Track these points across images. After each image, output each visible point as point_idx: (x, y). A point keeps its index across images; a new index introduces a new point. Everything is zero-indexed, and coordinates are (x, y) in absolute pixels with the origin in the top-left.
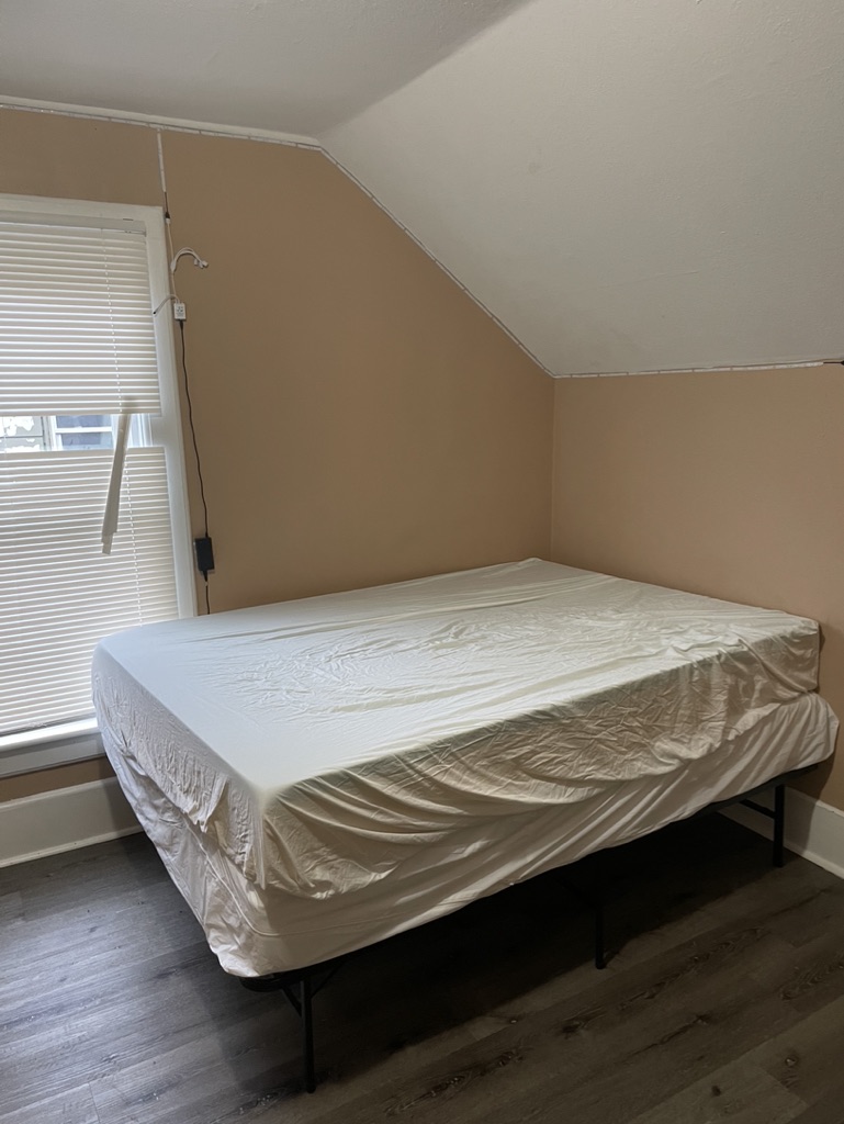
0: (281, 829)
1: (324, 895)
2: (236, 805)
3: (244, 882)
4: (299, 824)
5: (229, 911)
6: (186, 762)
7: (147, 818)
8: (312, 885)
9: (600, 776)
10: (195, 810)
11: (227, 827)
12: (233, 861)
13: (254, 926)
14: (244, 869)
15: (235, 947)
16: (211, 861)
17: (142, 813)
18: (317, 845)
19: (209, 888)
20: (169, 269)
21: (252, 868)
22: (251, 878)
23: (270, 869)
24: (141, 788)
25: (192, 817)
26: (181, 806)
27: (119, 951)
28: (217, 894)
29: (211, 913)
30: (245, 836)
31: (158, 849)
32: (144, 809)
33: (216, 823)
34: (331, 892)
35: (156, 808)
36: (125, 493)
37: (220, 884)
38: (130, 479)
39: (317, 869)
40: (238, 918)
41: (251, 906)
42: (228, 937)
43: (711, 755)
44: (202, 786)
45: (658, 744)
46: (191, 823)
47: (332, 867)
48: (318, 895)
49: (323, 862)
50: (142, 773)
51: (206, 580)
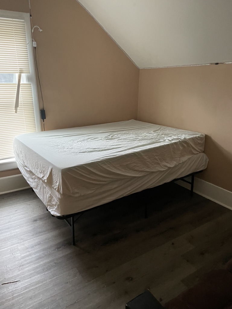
0: (66, 179)
2: (54, 174)
3: (56, 193)
4: (71, 178)
5: (53, 201)
6: (40, 165)
7: (30, 182)
8: (74, 193)
9: (147, 170)
10: (43, 177)
11: (52, 180)
12: (54, 188)
13: (59, 203)
14: (57, 190)
15: (55, 209)
16: (48, 189)
17: (29, 181)
18: (76, 183)
19: (48, 196)
20: (32, 31)
21: (59, 189)
22: (59, 191)
23: (63, 189)
24: (28, 174)
25: (42, 179)
26: (40, 176)
27: (23, 215)
28: (50, 197)
29: (48, 202)
30: (57, 181)
31: (33, 189)
32: (29, 179)
34: (79, 195)
35: (32, 178)
36: (21, 96)
37: (50, 194)
38: (22, 92)
40: (55, 202)
41: (58, 198)
42: (52, 207)
43: (175, 166)
44: (45, 170)
45: (163, 163)
46: (42, 180)
47: (79, 189)
48: (76, 195)
49: (77, 188)
50: (29, 170)
51: (44, 122)
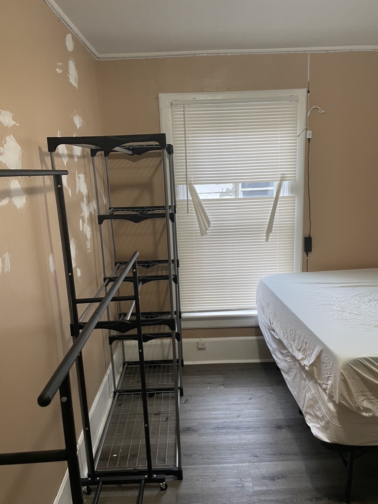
0: (349, 378)
1: (367, 415)
2: (325, 361)
3: (326, 398)
4: (358, 378)
5: (317, 409)
6: (300, 337)
7: (277, 357)
8: (362, 409)
10: (303, 359)
11: (319, 371)
12: (321, 387)
13: (330, 419)
14: (327, 392)
15: (319, 426)
16: (310, 384)
17: (275, 355)
18: (366, 389)
19: (307, 396)
21: (332, 392)
22: (331, 397)
23: (341, 395)
24: (276, 344)
25: (301, 362)
26: (296, 356)
27: (261, 411)
28: (312, 399)
29: (307, 407)
30: (329, 377)
31: (282, 372)
32: (276, 353)
33: (314, 367)
34: (371, 414)
35: (282, 354)
37: (313, 395)
38: (280, 210)
39: (365, 401)
40: (322, 413)
41: (329, 409)
42: (315, 420)
44: (307, 349)
46: (300, 365)
47: (372, 402)
48: (364, 414)
49: (368, 399)
50: (277, 337)
51: (307, 256)
